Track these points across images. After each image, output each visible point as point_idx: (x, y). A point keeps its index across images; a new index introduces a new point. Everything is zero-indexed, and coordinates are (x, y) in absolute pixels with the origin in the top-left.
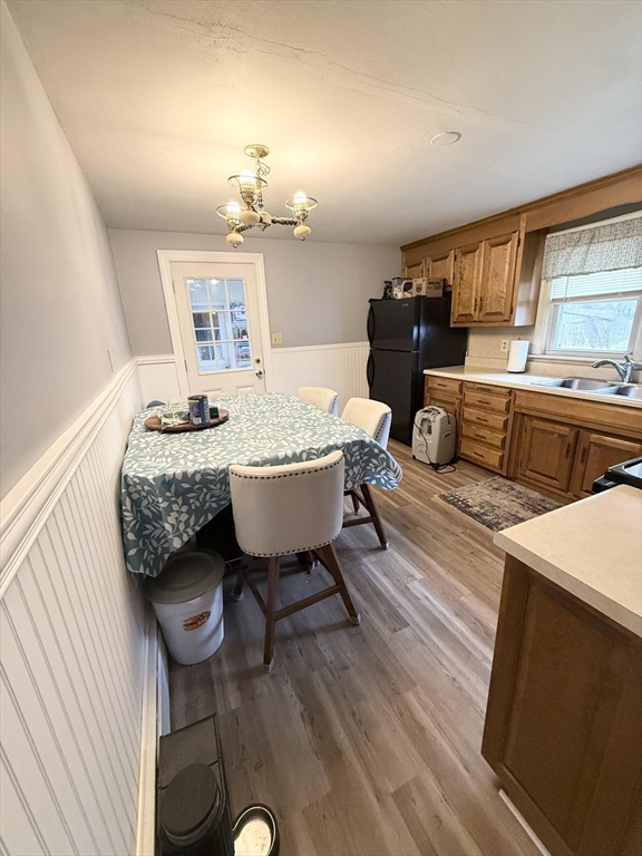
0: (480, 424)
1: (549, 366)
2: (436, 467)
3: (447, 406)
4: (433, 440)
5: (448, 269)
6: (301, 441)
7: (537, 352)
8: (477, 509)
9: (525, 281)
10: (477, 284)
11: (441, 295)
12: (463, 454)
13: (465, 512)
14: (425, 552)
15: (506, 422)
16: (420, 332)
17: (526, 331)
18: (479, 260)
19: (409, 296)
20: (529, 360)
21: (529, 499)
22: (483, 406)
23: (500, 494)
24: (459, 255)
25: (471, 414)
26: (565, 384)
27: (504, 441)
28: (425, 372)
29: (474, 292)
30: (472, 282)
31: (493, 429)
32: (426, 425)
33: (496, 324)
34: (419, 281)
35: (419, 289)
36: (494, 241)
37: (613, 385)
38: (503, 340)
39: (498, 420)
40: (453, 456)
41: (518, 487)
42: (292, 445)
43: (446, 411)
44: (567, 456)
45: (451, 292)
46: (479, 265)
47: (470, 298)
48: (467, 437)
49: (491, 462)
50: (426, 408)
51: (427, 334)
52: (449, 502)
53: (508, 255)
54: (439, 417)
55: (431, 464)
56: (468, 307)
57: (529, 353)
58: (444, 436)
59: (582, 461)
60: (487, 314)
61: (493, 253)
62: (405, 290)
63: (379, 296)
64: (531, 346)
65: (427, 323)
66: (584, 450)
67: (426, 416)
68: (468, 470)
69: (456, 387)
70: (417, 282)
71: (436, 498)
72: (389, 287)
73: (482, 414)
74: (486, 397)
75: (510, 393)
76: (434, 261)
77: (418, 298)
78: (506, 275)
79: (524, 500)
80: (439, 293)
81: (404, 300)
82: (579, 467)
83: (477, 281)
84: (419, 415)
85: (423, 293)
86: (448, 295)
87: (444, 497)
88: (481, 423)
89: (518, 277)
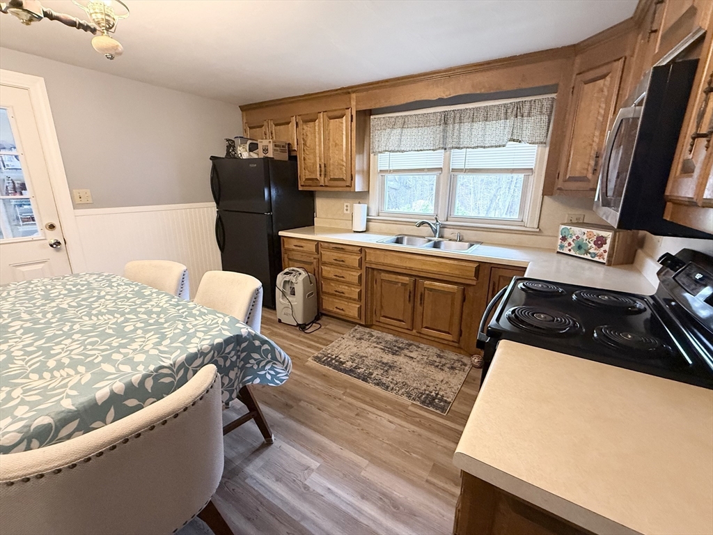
0: (337, 281)
1: (384, 226)
2: (302, 327)
3: (306, 266)
4: (298, 301)
5: (291, 134)
6: (140, 358)
7: (373, 213)
8: (349, 364)
9: (359, 154)
10: (320, 151)
11: (287, 159)
12: (326, 310)
13: (340, 370)
14: (315, 430)
15: (360, 277)
16: (271, 193)
17: (363, 196)
18: (319, 129)
19: (255, 156)
20: (368, 221)
21: (387, 342)
22: (339, 264)
23: (364, 344)
24: (301, 123)
25: (328, 271)
26: (398, 241)
27: (360, 293)
28: (281, 233)
29: (318, 159)
30: (315, 149)
31: (349, 284)
32: (288, 287)
33: (340, 189)
34: (265, 142)
35: (265, 150)
36: (331, 114)
37: (430, 241)
38: (346, 203)
39: (353, 276)
40: (317, 313)
41: (375, 333)
42: (122, 367)
43: (305, 270)
44: (410, 301)
45: (296, 157)
46: (319, 134)
47: (315, 163)
48: (328, 294)
49: (351, 314)
50: (286, 270)
51: (278, 196)
52: (324, 363)
53: (344, 128)
54: (301, 278)
55: (298, 325)
56: (314, 172)
57: (368, 215)
58: (307, 296)
59: (421, 303)
60: (331, 179)
61: (330, 124)
62: (251, 150)
63: (222, 153)
64: (368, 208)
65: (276, 185)
66: (421, 295)
67: (288, 278)
68: (333, 325)
69: (312, 247)
70: (262, 143)
71: (311, 363)
72: (231, 145)
73: (339, 271)
74: (341, 255)
75: (361, 251)
76: (276, 125)
77: (266, 159)
78: (344, 146)
79: (383, 344)
80: (284, 157)
81: (250, 160)
82: (419, 309)
83: (319, 149)
84: (280, 278)
85: (270, 155)
86: (293, 158)
87: (317, 359)
88: (339, 280)
89: (354, 149)
